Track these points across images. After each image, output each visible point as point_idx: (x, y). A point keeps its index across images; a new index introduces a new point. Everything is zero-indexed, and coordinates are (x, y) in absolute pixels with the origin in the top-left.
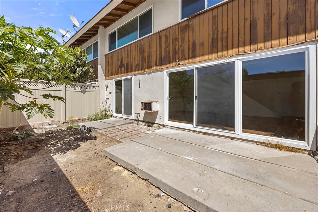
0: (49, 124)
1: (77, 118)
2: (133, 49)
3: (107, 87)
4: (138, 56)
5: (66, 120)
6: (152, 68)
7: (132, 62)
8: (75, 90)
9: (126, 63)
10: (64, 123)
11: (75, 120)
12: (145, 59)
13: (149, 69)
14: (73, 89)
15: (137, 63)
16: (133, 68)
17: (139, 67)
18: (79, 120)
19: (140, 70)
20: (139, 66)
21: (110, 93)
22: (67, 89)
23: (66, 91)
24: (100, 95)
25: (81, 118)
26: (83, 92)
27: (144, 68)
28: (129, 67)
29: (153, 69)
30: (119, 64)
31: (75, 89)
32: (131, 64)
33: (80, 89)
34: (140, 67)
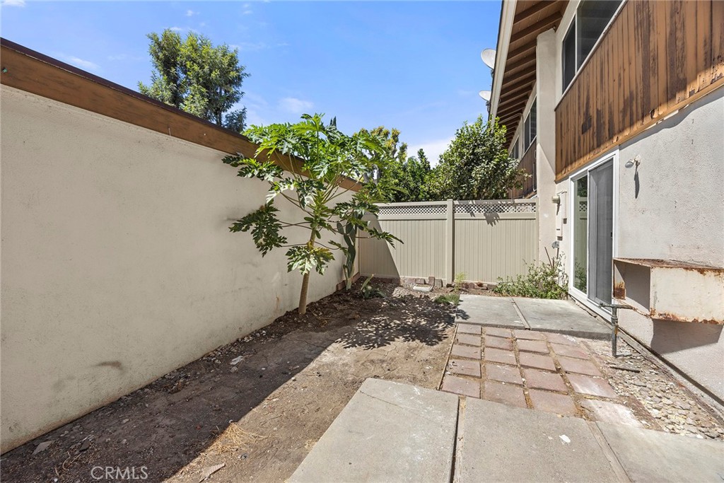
0: (425, 283)
1: (475, 282)
2: (615, 47)
3: (558, 201)
4: (630, 64)
5: (453, 281)
6: (685, 89)
7: (611, 100)
8: (473, 218)
9: (597, 110)
10: (449, 286)
11: (472, 284)
12: (655, 59)
13: (675, 96)
14: (468, 216)
15: (627, 93)
16: (617, 118)
17: (634, 108)
18: (480, 285)
19: (638, 120)
20: (634, 102)
21: (565, 221)
22: (457, 215)
23: (454, 220)
24: (538, 228)
25: (486, 283)
26: (490, 221)
27: (653, 102)
28: (604, 123)
29: (689, 90)
30: (582, 122)
31: (472, 214)
32: (610, 108)
33: (485, 215)
34: (637, 108)
